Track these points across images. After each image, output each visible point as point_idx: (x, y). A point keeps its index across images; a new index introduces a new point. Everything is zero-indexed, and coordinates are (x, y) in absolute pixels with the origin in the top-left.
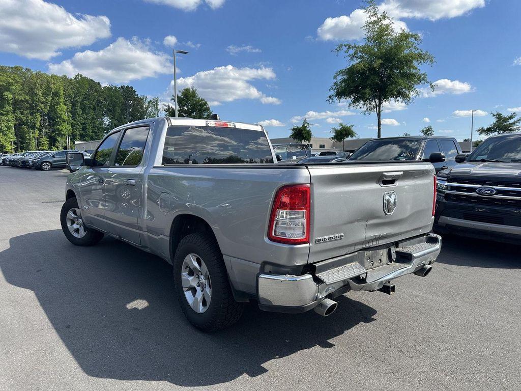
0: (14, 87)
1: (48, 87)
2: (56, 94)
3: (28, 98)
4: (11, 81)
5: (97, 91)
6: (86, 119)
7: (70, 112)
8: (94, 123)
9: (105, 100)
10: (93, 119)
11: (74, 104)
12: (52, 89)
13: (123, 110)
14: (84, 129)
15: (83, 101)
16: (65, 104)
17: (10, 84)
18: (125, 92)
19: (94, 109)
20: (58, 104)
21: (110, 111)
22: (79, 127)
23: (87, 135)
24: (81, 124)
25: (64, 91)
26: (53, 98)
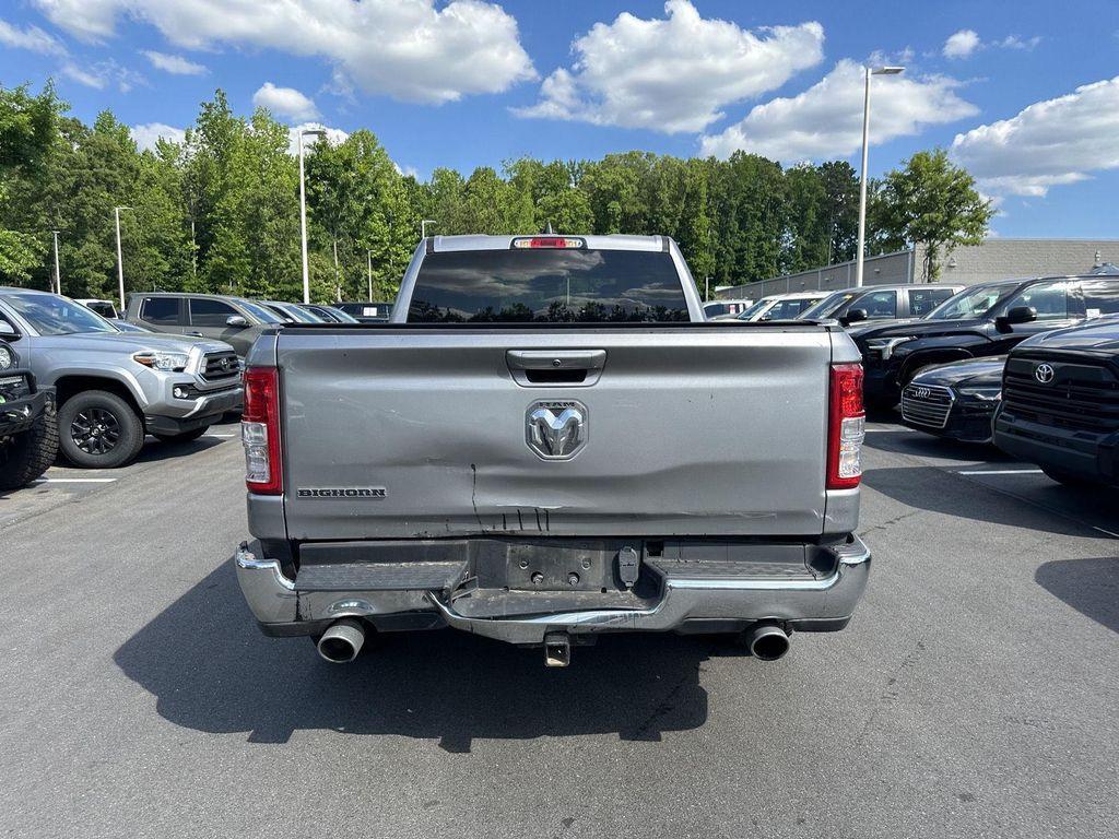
0: (624, 192)
1: (681, 184)
2: (693, 196)
3: (645, 208)
4: (621, 180)
5: (772, 181)
6: (744, 240)
7: (715, 228)
8: (761, 247)
9: (788, 196)
10: (759, 239)
11: (724, 212)
12: (686, 187)
13: (823, 217)
14: (740, 261)
15: (742, 204)
16: (707, 215)
17: (618, 186)
18: (832, 177)
19: (762, 219)
20: (696, 215)
21: (795, 219)
22: (730, 258)
23: (744, 274)
24: (735, 251)
25: (709, 188)
26: (688, 206)
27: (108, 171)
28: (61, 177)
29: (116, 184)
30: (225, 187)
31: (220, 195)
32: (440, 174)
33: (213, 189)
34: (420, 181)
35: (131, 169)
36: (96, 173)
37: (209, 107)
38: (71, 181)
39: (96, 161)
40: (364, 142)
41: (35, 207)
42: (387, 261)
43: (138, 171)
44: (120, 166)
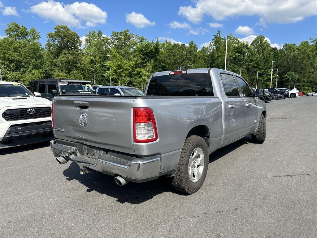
27: (190, 56)
28: (179, 59)
29: (191, 59)
30: (218, 57)
31: (217, 59)
32: (285, 46)
33: (215, 58)
34: (278, 49)
35: (195, 55)
36: (187, 57)
37: (216, 36)
38: (181, 60)
39: (188, 54)
40: (260, 39)
41: (174, 66)
42: (264, 74)
43: (197, 55)
44: (193, 55)
